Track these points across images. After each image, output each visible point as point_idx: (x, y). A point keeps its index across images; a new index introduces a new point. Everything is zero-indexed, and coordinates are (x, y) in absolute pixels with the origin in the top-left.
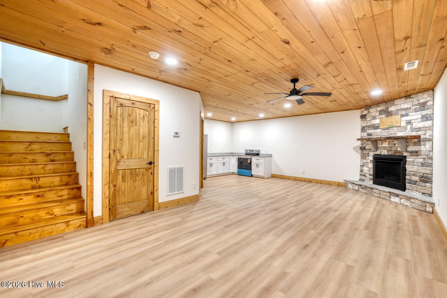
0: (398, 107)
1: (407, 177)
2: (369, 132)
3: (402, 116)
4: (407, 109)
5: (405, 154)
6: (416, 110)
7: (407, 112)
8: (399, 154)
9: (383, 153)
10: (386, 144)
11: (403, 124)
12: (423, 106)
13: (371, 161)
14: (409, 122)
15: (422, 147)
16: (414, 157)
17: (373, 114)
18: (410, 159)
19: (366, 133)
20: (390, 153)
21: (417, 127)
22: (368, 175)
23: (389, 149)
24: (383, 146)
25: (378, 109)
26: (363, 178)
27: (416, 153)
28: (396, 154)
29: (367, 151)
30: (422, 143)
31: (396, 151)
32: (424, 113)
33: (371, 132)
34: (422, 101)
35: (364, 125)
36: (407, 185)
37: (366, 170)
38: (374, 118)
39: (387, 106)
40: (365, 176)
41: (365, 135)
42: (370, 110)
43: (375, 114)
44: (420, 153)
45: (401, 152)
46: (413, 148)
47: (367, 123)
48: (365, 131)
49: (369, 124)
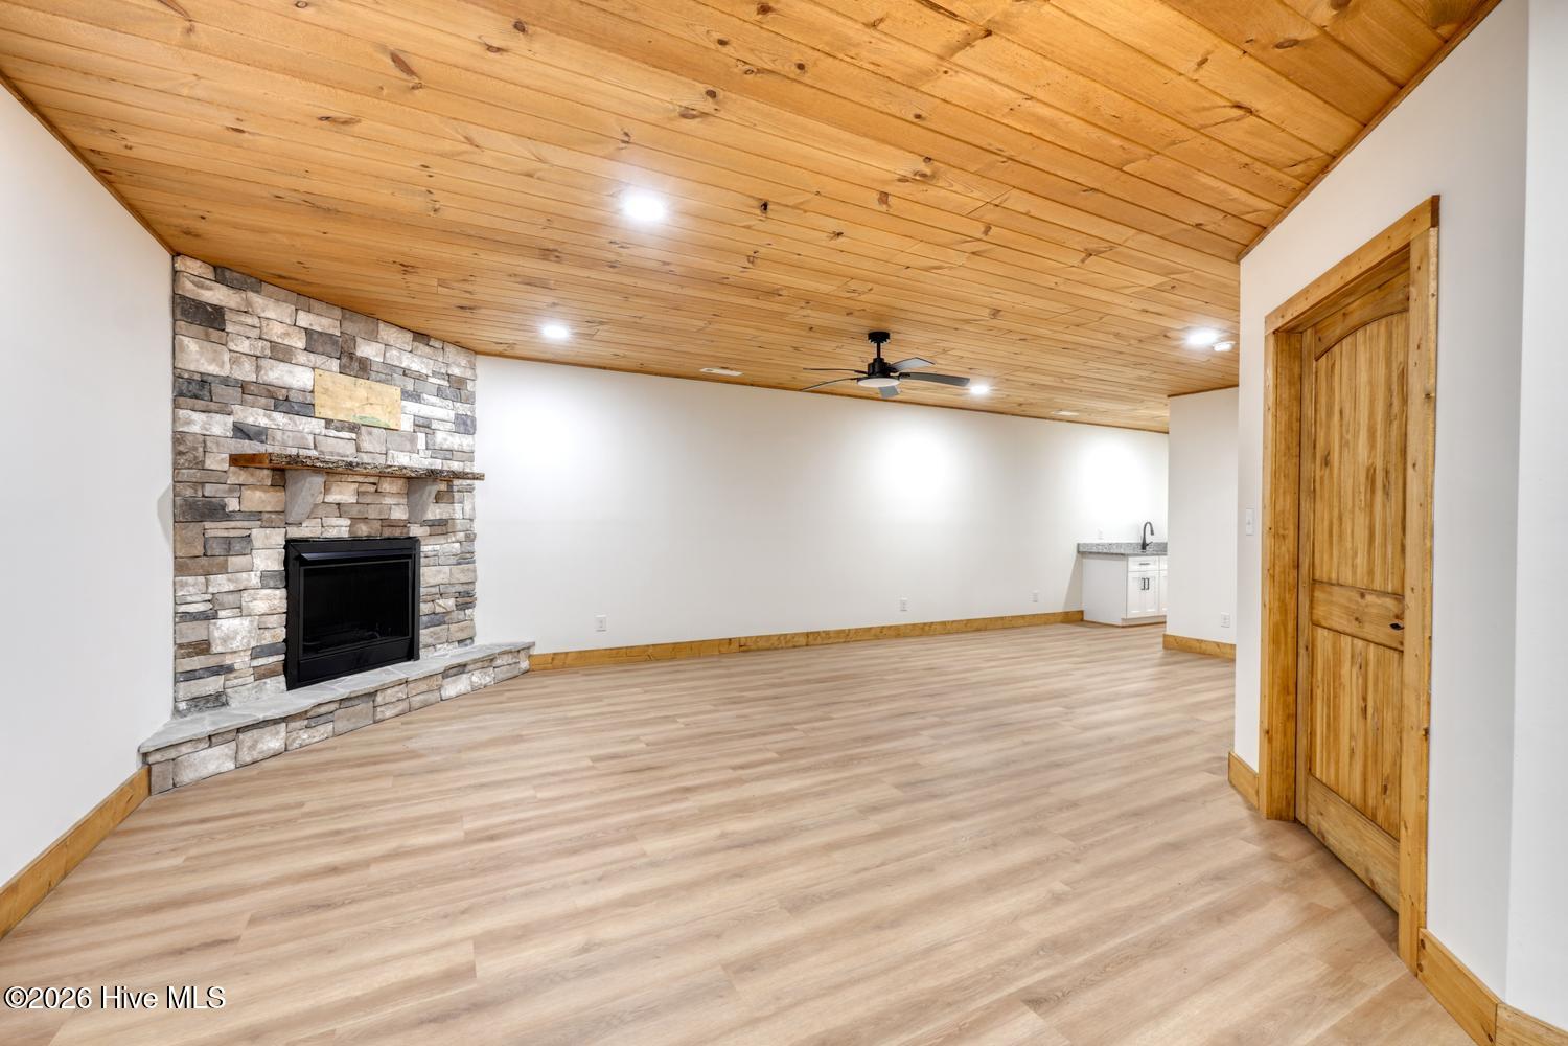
0: (394, 356)
1: (424, 608)
2: (250, 421)
3: (406, 395)
4: (419, 377)
5: (415, 531)
6: (440, 392)
7: (420, 385)
8: (397, 533)
9: (332, 533)
10: (344, 494)
11: (406, 425)
12: (457, 388)
13: (264, 576)
14: (424, 425)
15: (457, 507)
16: (442, 540)
17: (276, 331)
18: (430, 548)
19: (230, 420)
20: (363, 530)
21: (445, 446)
22: (241, 662)
23: (355, 512)
24: (330, 498)
25: (304, 320)
26: (212, 685)
27: (442, 527)
28: (387, 533)
29: (239, 524)
30: (457, 495)
31: (387, 523)
32: (462, 409)
33: (263, 422)
34: (456, 371)
35: (212, 369)
36: (425, 635)
37: (236, 633)
38: (281, 353)
39: (350, 328)
40: (229, 670)
41: (217, 430)
42: (257, 300)
43: (287, 334)
44: (454, 525)
45: (405, 524)
46: (438, 511)
47: (233, 362)
48: (213, 406)
49: (246, 372)
